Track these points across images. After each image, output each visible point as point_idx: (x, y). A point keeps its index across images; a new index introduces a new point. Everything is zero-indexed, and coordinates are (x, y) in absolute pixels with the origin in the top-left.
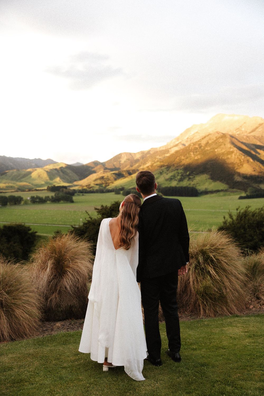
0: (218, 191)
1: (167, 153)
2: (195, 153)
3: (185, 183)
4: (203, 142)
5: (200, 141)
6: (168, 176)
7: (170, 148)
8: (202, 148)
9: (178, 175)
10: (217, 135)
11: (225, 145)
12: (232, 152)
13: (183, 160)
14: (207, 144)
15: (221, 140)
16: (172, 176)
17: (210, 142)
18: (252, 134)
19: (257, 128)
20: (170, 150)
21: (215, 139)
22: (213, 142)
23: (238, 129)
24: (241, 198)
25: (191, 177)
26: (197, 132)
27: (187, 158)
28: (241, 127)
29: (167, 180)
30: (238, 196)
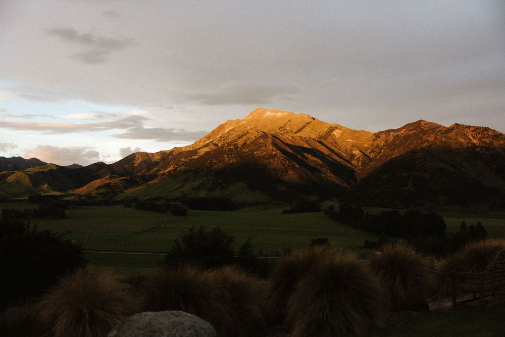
0: (257, 204)
1: (195, 155)
2: (229, 156)
3: (217, 193)
4: (240, 142)
5: (236, 140)
6: (195, 185)
7: (199, 149)
8: (239, 149)
9: (208, 183)
10: (256, 134)
11: (266, 146)
12: (275, 155)
13: (215, 163)
14: (245, 144)
15: (261, 141)
16: (200, 184)
17: (248, 142)
18: (299, 134)
19: (304, 127)
20: (199, 151)
21: (254, 139)
22: (251, 143)
23: (282, 127)
24: (285, 212)
25: (225, 185)
26: (233, 130)
27: (219, 162)
28: (285, 125)
29: (193, 189)
30: (282, 210)
